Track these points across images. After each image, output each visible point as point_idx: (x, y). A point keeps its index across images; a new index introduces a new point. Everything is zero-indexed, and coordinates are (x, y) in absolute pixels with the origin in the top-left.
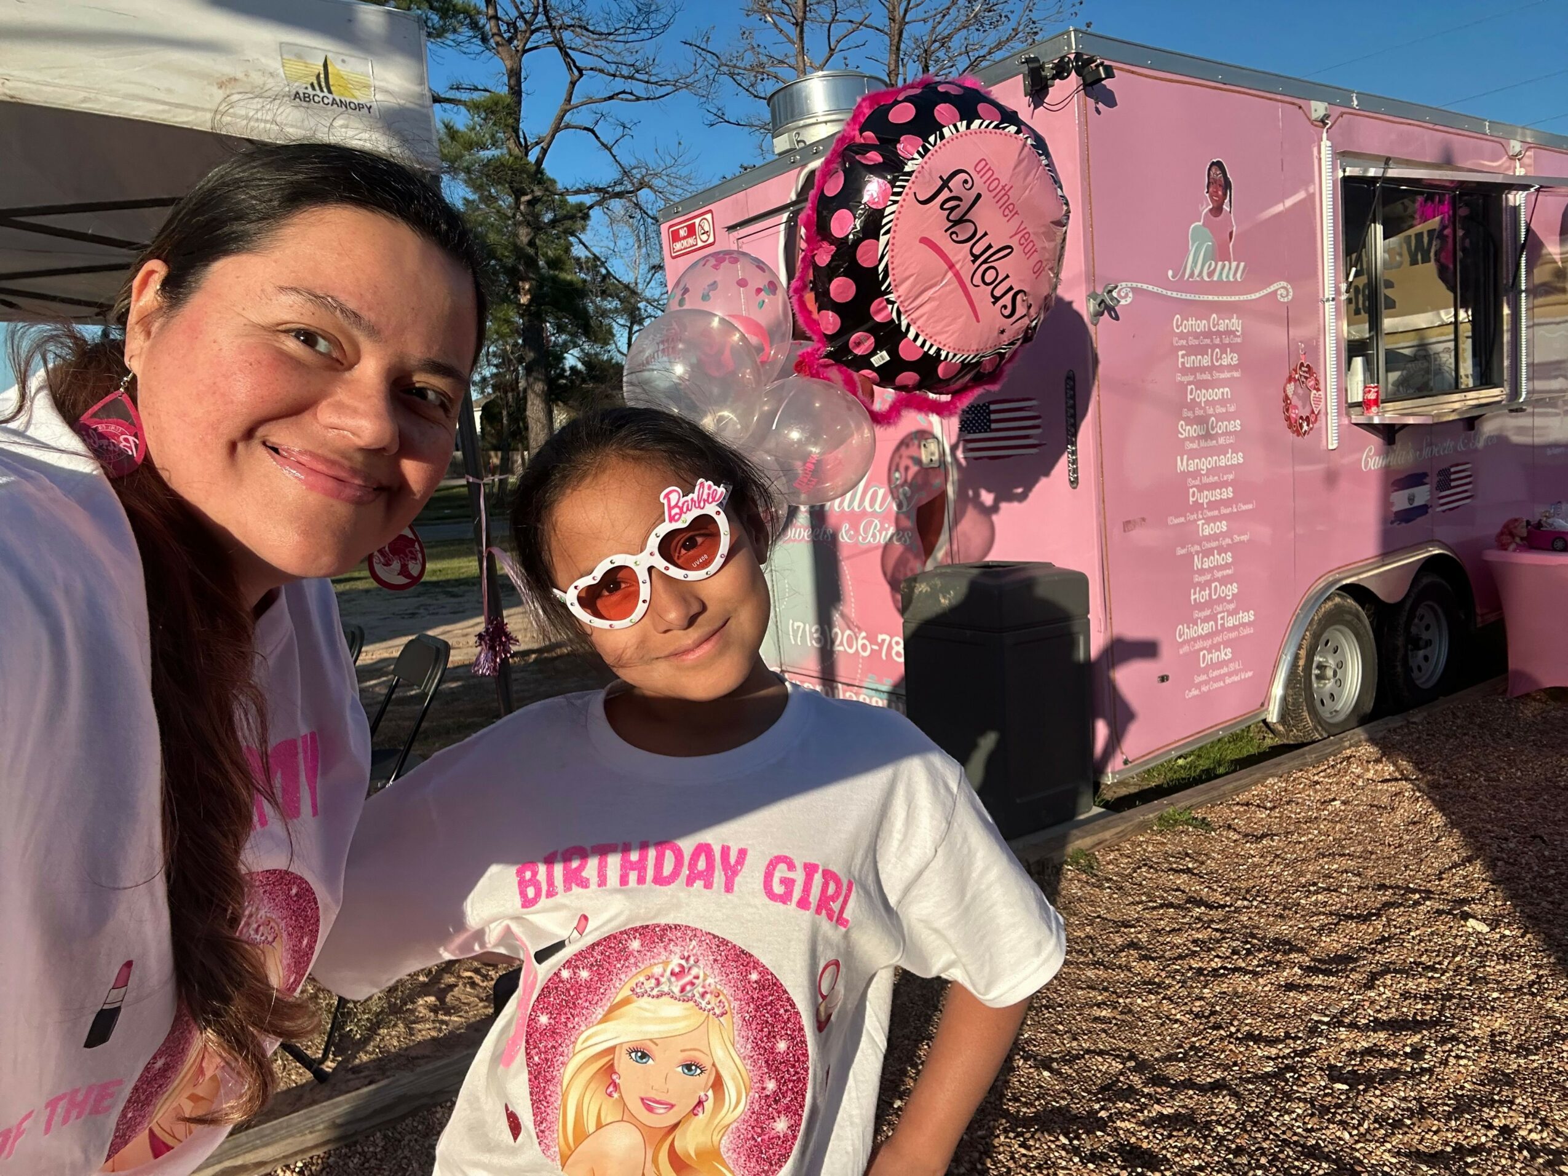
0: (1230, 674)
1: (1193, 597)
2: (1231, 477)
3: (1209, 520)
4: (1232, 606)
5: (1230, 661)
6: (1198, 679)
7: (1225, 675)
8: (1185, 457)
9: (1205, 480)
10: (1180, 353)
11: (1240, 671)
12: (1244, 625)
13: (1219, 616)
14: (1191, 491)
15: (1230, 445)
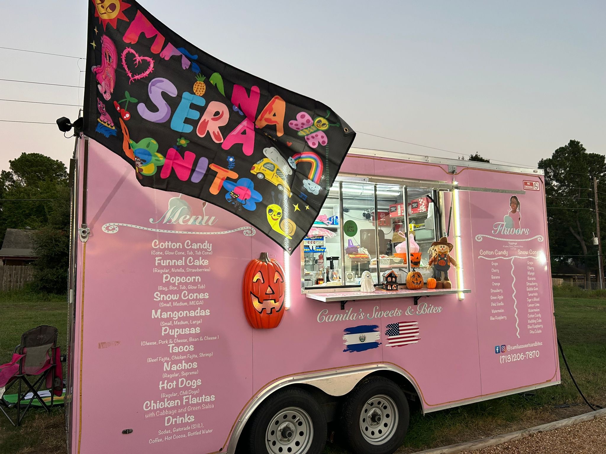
0: (192, 431)
1: (161, 386)
2: (199, 322)
3: (178, 345)
4: (196, 392)
5: (192, 423)
6: (160, 433)
7: (188, 431)
8: (159, 311)
9: (176, 323)
10: (157, 258)
11: (201, 429)
12: (206, 403)
13: (184, 397)
14: (163, 328)
15: (199, 306)
